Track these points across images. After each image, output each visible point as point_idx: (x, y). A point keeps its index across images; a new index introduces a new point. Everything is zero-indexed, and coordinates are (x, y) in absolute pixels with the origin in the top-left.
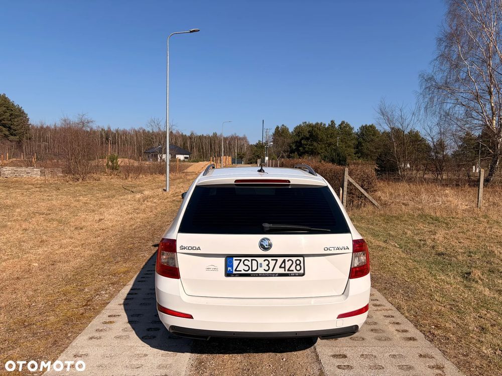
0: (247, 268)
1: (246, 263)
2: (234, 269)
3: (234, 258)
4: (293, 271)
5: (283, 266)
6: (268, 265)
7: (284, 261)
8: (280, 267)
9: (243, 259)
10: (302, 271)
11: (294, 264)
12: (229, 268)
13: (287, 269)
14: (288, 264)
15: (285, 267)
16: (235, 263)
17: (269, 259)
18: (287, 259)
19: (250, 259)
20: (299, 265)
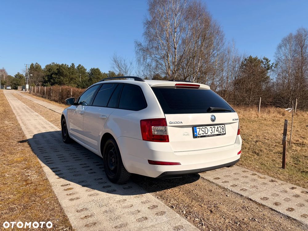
0: (203, 133)
1: (203, 129)
2: (198, 133)
3: (197, 127)
4: (221, 132)
5: (217, 130)
6: (212, 130)
7: (218, 128)
8: (217, 131)
9: (201, 127)
10: (224, 132)
11: (222, 129)
12: (195, 133)
13: (219, 132)
14: (219, 129)
15: (218, 131)
16: (198, 130)
17: (212, 127)
18: (219, 126)
19: (204, 127)
20: (223, 129)
